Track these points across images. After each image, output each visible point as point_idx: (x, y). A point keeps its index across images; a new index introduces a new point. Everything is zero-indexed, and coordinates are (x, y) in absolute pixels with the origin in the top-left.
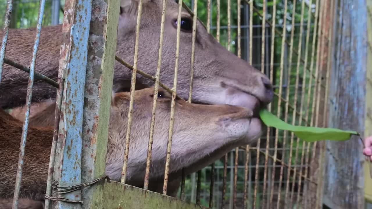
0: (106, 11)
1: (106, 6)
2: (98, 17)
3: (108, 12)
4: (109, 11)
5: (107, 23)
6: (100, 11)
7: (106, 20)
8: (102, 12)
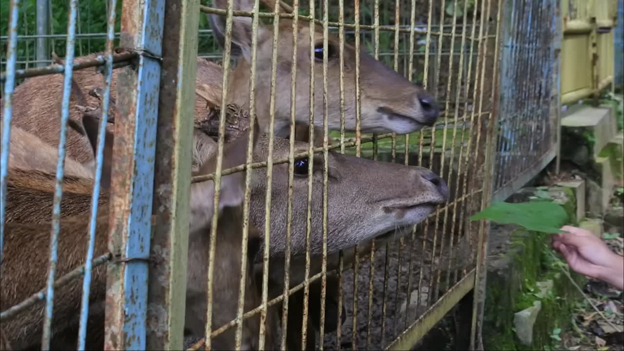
0: (165, 323)
1: (166, 315)
2: (156, 330)
3: (169, 324)
4: (171, 323)
5: (168, 341)
6: (157, 321)
7: (167, 336)
8: (160, 325)
